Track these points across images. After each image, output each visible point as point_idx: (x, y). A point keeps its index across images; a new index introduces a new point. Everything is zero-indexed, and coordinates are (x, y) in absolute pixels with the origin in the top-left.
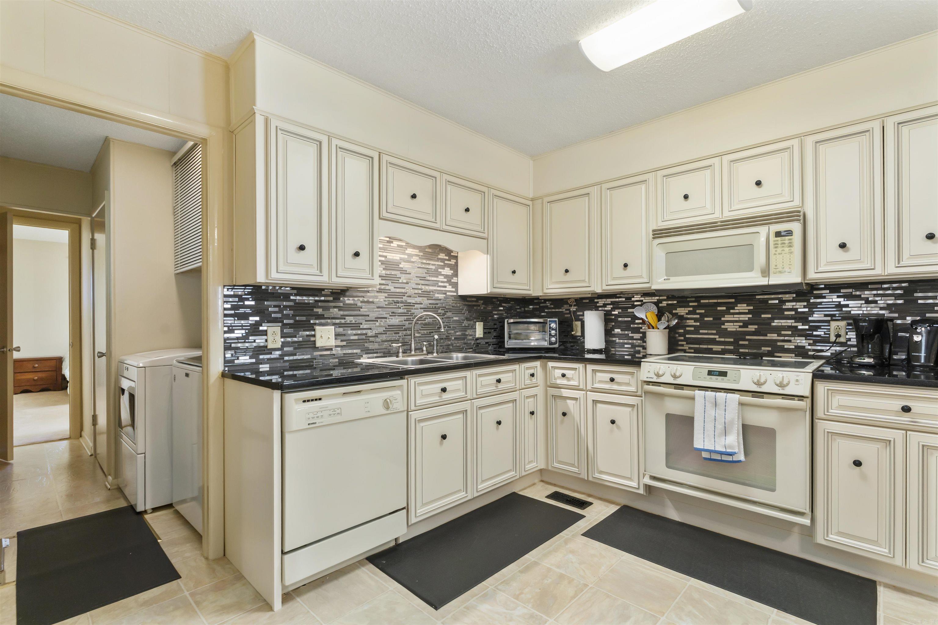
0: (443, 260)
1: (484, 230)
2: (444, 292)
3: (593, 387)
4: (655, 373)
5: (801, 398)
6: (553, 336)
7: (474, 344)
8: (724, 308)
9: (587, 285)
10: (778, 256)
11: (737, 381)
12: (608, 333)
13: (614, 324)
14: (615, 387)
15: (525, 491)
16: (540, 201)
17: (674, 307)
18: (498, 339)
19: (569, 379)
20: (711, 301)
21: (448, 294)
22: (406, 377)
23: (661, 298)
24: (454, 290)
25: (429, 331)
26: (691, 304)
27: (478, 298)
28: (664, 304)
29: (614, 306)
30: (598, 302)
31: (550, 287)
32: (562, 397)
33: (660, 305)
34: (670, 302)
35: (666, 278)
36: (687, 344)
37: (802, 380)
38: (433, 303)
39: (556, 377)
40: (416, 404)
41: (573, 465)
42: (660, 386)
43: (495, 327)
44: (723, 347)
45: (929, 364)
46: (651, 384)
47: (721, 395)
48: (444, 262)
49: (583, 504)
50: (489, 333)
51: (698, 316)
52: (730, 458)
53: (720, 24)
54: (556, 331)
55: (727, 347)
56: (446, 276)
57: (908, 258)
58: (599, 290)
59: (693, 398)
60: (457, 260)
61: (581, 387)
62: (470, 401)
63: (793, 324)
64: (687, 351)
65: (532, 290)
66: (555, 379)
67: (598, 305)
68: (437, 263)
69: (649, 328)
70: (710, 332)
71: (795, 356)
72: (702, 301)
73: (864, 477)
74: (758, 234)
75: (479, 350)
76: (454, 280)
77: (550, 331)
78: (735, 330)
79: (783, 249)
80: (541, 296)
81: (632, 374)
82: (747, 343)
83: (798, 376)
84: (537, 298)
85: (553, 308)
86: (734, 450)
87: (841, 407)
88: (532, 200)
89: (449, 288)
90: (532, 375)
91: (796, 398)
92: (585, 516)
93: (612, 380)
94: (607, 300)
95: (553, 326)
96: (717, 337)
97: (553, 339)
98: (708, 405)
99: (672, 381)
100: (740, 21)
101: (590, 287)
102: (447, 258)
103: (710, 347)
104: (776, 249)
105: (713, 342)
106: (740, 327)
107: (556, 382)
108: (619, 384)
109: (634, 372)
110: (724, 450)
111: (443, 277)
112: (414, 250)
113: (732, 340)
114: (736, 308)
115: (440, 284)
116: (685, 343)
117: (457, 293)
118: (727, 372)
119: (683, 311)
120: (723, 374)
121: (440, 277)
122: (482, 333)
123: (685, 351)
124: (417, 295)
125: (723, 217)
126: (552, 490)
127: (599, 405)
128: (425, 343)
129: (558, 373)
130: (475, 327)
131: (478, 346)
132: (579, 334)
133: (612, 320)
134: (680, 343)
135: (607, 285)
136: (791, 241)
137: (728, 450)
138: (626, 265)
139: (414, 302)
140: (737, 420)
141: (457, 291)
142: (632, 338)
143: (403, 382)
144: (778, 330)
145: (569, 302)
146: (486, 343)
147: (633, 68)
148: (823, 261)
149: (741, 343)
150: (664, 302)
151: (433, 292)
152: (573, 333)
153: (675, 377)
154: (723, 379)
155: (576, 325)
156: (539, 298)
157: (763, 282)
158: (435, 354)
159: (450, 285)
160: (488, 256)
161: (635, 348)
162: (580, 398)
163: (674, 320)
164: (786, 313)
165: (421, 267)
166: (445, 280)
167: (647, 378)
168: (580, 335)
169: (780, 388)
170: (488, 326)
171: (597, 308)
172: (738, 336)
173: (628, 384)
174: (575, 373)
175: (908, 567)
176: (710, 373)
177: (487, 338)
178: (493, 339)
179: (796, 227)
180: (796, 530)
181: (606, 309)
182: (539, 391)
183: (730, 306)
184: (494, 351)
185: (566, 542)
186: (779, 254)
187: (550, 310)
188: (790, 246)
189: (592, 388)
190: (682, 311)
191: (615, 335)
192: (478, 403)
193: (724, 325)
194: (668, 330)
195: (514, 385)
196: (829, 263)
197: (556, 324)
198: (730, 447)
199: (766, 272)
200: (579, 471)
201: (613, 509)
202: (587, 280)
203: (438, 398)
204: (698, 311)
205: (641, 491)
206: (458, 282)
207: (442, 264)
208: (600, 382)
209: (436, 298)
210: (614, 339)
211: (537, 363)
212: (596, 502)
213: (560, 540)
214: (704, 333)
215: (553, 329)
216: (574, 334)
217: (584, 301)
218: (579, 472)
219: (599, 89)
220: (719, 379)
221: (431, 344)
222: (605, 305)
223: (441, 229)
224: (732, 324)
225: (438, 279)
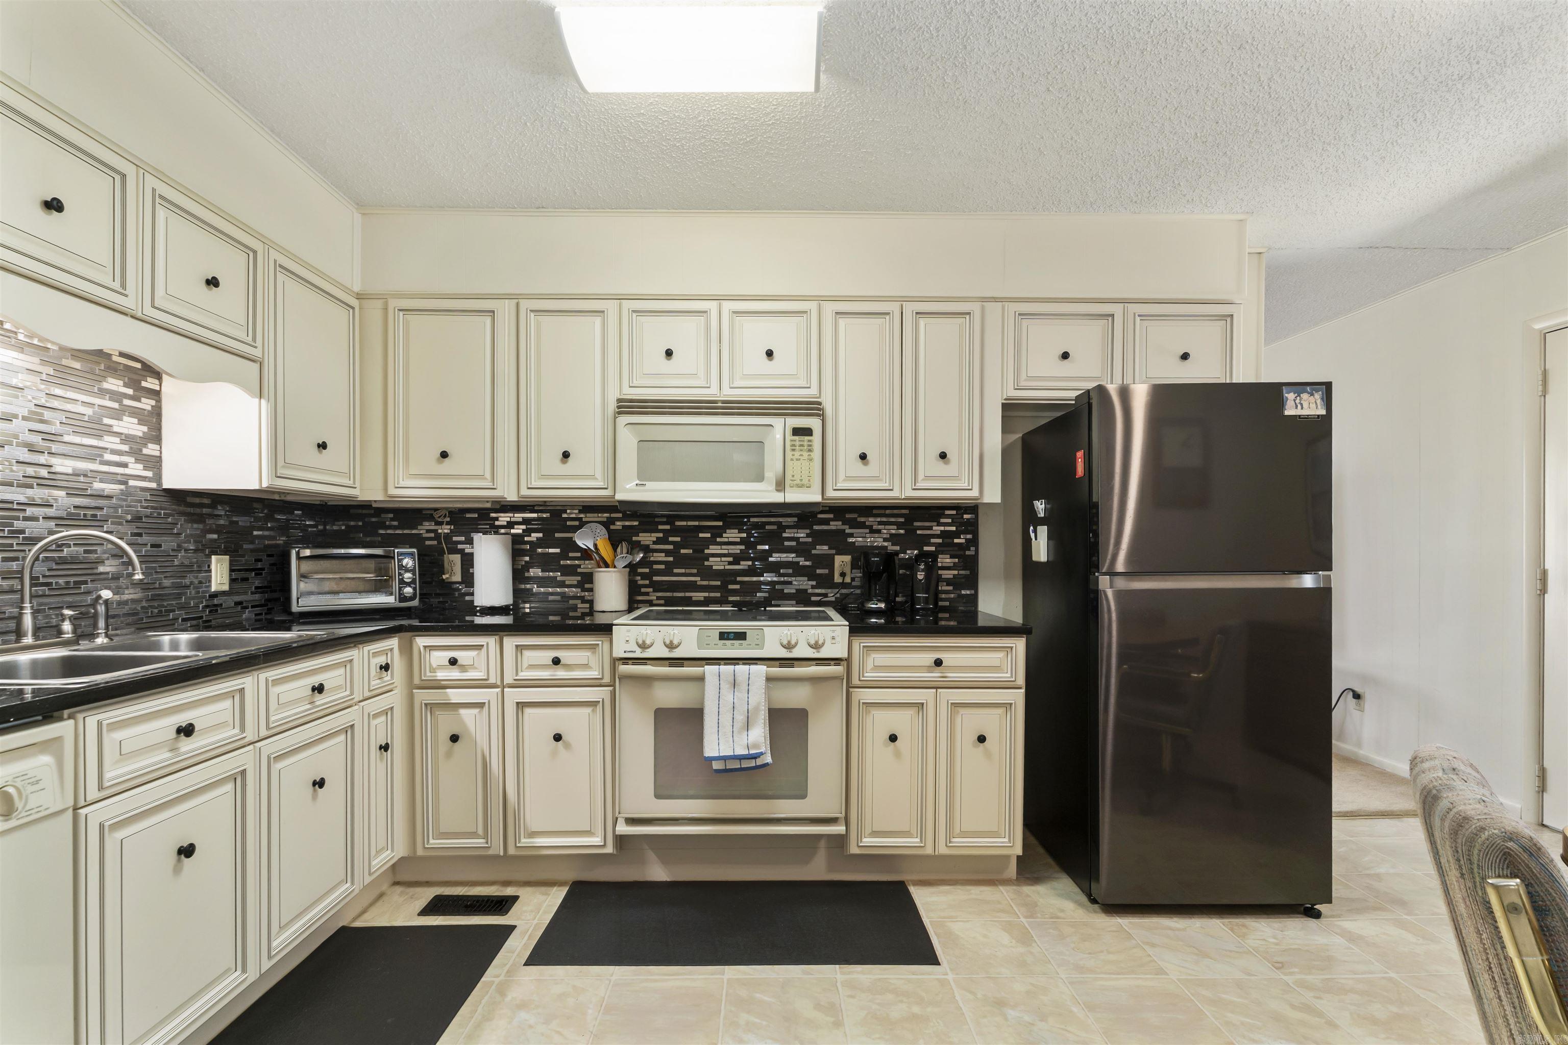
0: (116, 396)
1: (254, 339)
2: (119, 478)
3: (516, 678)
4: (637, 643)
5: (837, 661)
6: (408, 584)
7: (207, 606)
8: (709, 535)
9: (490, 485)
10: (796, 463)
11: (760, 646)
12: (518, 575)
13: (527, 559)
14: (561, 673)
15: (366, 916)
16: (379, 304)
17: (635, 531)
18: (267, 593)
19: (464, 668)
20: (690, 523)
21: (132, 483)
22: (66, 713)
23: (613, 515)
24: (149, 474)
25: (72, 580)
26: (660, 527)
27: (217, 498)
28: (619, 525)
29: (528, 527)
30: (497, 519)
31: (402, 484)
32: (451, 706)
33: (612, 527)
34: (627, 523)
35: (638, 482)
36: (654, 591)
37: (838, 636)
38: (88, 505)
39: (434, 666)
40: (105, 780)
41: (474, 835)
42: (645, 664)
43: (259, 565)
44: (706, 594)
45: (928, 606)
46: (630, 662)
47: (741, 669)
48: (120, 402)
49: (502, 905)
50: (245, 580)
51: (671, 547)
52: (752, 763)
53: (767, 93)
54: (414, 574)
55: (712, 595)
56: (126, 439)
57: (923, 480)
58: (512, 496)
59: (701, 679)
60: (159, 401)
61: (492, 680)
62: (251, 747)
63: (795, 560)
64: (655, 602)
65: (358, 489)
66: (433, 670)
67: (497, 523)
68: (98, 401)
69: (599, 567)
70: (688, 571)
71: (797, 604)
72: (678, 523)
73: (898, 754)
74: (771, 427)
75: (220, 621)
76: (151, 449)
77: (400, 574)
78: (722, 568)
79: (801, 453)
80: (375, 501)
81: (593, 647)
82: (738, 587)
83: (833, 631)
84: (366, 506)
85: (395, 528)
86: (760, 749)
87: (877, 668)
88: (359, 297)
89: (136, 468)
90: (386, 668)
91: (832, 663)
92: (515, 927)
93: (556, 661)
94: (516, 515)
95: (407, 564)
96: (698, 579)
97: (408, 590)
98: (725, 687)
99: (665, 653)
100: (791, 102)
101: (495, 489)
102: (130, 391)
103: (688, 594)
104: (793, 453)
105: (693, 587)
106: (730, 563)
107: (436, 676)
108: (568, 667)
109: (598, 645)
110: (746, 752)
111: (117, 440)
112: (21, 356)
113: (719, 583)
114: (724, 535)
115: (108, 457)
116: (651, 590)
117: (159, 482)
118: (746, 632)
119: (648, 538)
120: (741, 636)
121: (106, 438)
122: (226, 579)
123: (651, 603)
124: (34, 482)
125: (722, 396)
126: (427, 895)
127: (528, 711)
128: (68, 612)
129: (440, 658)
130: (209, 566)
131: (217, 611)
132: (457, 577)
133: (523, 553)
134: (643, 590)
135: (529, 488)
136: (810, 443)
137: (752, 752)
138: (566, 455)
139: (22, 499)
140: (763, 704)
141: (158, 478)
142: (562, 585)
143: (63, 729)
144: (775, 568)
145: (436, 516)
146: (237, 604)
147: (623, 107)
148: (841, 476)
149: (730, 587)
150: (618, 523)
151: (85, 476)
152: (444, 577)
153: (671, 646)
154: (741, 645)
155: (451, 562)
156: (371, 505)
157: (778, 498)
158: (101, 640)
159: (137, 461)
160: (263, 402)
161: (568, 601)
162: (489, 702)
163: (638, 553)
164: (786, 543)
165: (48, 405)
166: (125, 448)
167: (625, 652)
168: (460, 580)
169: (814, 650)
170: (240, 565)
171: (494, 529)
172: (726, 577)
173: (586, 666)
174: (478, 654)
175: (937, 853)
176: (723, 636)
177: (238, 593)
178: (252, 593)
179: (813, 423)
180: (823, 843)
181: (513, 531)
182: (396, 699)
183: (717, 532)
184: (256, 620)
185: (502, 990)
186: (797, 460)
187: (389, 532)
188: (810, 451)
189: (515, 680)
190: (646, 538)
191: (529, 580)
192: (270, 747)
193: (708, 560)
194: (628, 569)
195: (348, 693)
196: (848, 478)
197: (414, 560)
198: (756, 746)
199: (781, 485)
200: (487, 843)
201: (557, 896)
202: (488, 475)
203: (168, 755)
204: (671, 539)
205: (609, 849)
206: (160, 457)
207: (116, 405)
208: (532, 667)
209: (95, 493)
210: (528, 586)
211: (393, 643)
212: (524, 893)
213: (487, 992)
214: (681, 575)
215: (407, 570)
216: (447, 578)
217: (468, 515)
218: (487, 845)
219: (551, 119)
220: (735, 645)
221: (88, 613)
222: (511, 525)
223: (139, 315)
224: (719, 559)
225: (101, 444)
